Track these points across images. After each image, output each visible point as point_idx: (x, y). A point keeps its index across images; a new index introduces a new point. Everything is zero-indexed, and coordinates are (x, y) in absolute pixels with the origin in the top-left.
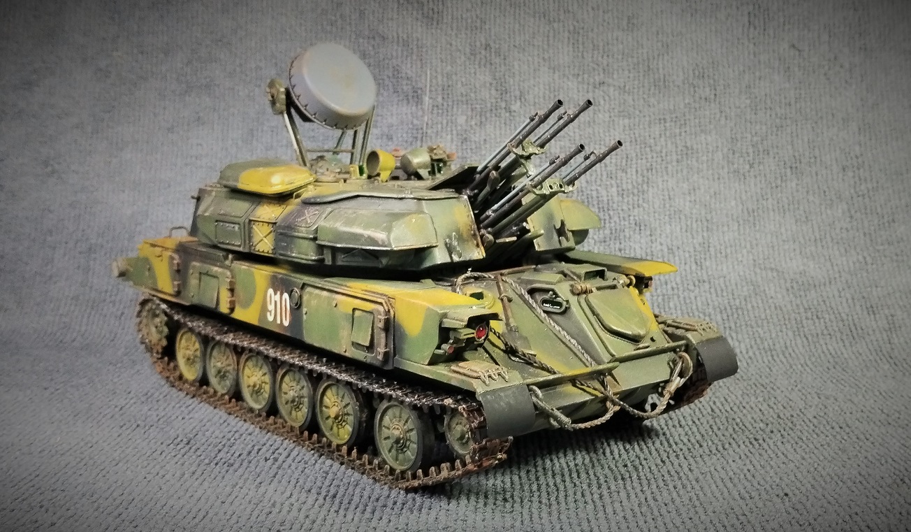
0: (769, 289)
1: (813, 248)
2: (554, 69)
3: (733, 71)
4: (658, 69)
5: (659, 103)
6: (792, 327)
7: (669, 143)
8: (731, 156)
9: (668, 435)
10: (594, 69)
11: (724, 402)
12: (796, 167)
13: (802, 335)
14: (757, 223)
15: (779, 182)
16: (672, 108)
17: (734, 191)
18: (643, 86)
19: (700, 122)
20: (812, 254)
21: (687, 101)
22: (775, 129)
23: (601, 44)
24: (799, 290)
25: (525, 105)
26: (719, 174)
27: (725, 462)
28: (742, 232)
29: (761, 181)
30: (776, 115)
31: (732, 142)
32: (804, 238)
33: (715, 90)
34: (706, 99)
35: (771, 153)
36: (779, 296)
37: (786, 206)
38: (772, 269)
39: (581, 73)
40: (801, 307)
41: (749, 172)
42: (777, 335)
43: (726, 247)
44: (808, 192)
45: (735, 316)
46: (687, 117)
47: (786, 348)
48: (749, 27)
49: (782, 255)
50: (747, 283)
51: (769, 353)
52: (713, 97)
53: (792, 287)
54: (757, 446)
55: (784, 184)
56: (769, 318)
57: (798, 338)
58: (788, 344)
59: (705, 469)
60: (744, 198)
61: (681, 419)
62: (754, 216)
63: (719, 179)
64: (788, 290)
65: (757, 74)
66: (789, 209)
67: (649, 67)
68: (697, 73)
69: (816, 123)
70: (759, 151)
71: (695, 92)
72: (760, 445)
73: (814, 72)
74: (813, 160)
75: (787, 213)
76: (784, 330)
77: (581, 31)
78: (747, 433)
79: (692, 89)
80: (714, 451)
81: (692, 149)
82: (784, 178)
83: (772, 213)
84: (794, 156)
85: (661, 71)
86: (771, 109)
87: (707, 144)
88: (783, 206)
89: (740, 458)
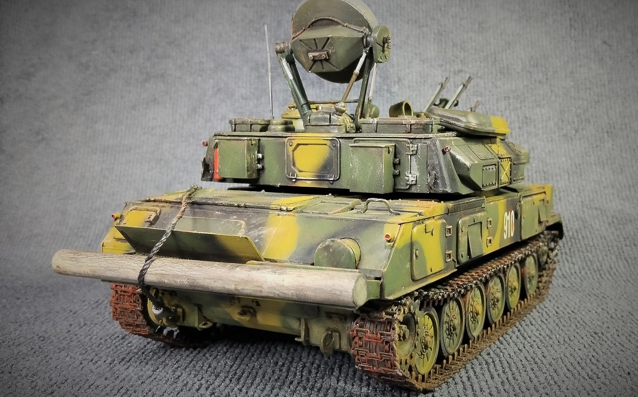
0: (595, 224)
1: (628, 193)
2: (423, 61)
3: (560, 61)
4: (502, 60)
5: (504, 85)
6: (614, 252)
7: (513, 115)
8: (560, 124)
9: (523, 332)
10: (454, 61)
11: (566, 307)
12: (611, 132)
13: (623, 259)
14: (583, 174)
15: (598, 143)
16: (514, 88)
17: (563, 150)
18: (492, 73)
19: (535, 99)
20: (627, 196)
21: (525, 83)
22: (593, 104)
23: (459, 43)
24: (619, 224)
25: (402, 89)
26: (552, 138)
27: (573, 350)
28: (571, 180)
29: (584, 143)
30: (594, 93)
31: (561, 113)
32: (620, 184)
33: (547, 75)
34: (540, 82)
35: (591, 121)
36: (603, 229)
37: (605, 161)
38: (596, 209)
39: (444, 64)
40: (621, 237)
41: (575, 135)
42: (603, 259)
43: (560, 192)
44: (621, 151)
45: (570, 244)
46: (526, 95)
47: (611, 268)
48: (571, 30)
49: (604, 197)
50: (577, 219)
51: (597, 272)
52: (545, 80)
53: (613, 222)
54: (597, 338)
55: (602, 145)
56: (596, 245)
57: (620, 260)
58: (613, 265)
59: (556, 355)
60: (572, 155)
61: (532, 320)
62: (580, 169)
63: (552, 141)
64: (610, 224)
65: (578, 63)
66: (607, 164)
67: (495, 58)
68: (532, 63)
69: (625, 99)
70: (582, 120)
71: (531, 76)
72: (600, 337)
73: (622, 61)
74: (624, 126)
75: (606, 166)
76: (609, 255)
77: (444, 33)
78: (587, 328)
79: (529, 75)
80: (562, 342)
81: (530, 119)
82: (602, 140)
83: (594, 167)
84: (609, 124)
85: (505, 62)
86: (590, 89)
87: (542, 115)
88: (603, 161)
89: (585, 347)
